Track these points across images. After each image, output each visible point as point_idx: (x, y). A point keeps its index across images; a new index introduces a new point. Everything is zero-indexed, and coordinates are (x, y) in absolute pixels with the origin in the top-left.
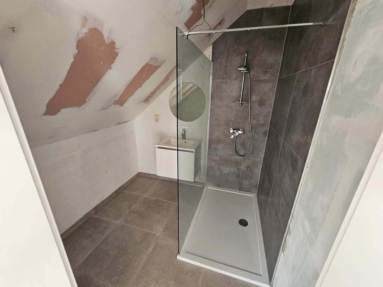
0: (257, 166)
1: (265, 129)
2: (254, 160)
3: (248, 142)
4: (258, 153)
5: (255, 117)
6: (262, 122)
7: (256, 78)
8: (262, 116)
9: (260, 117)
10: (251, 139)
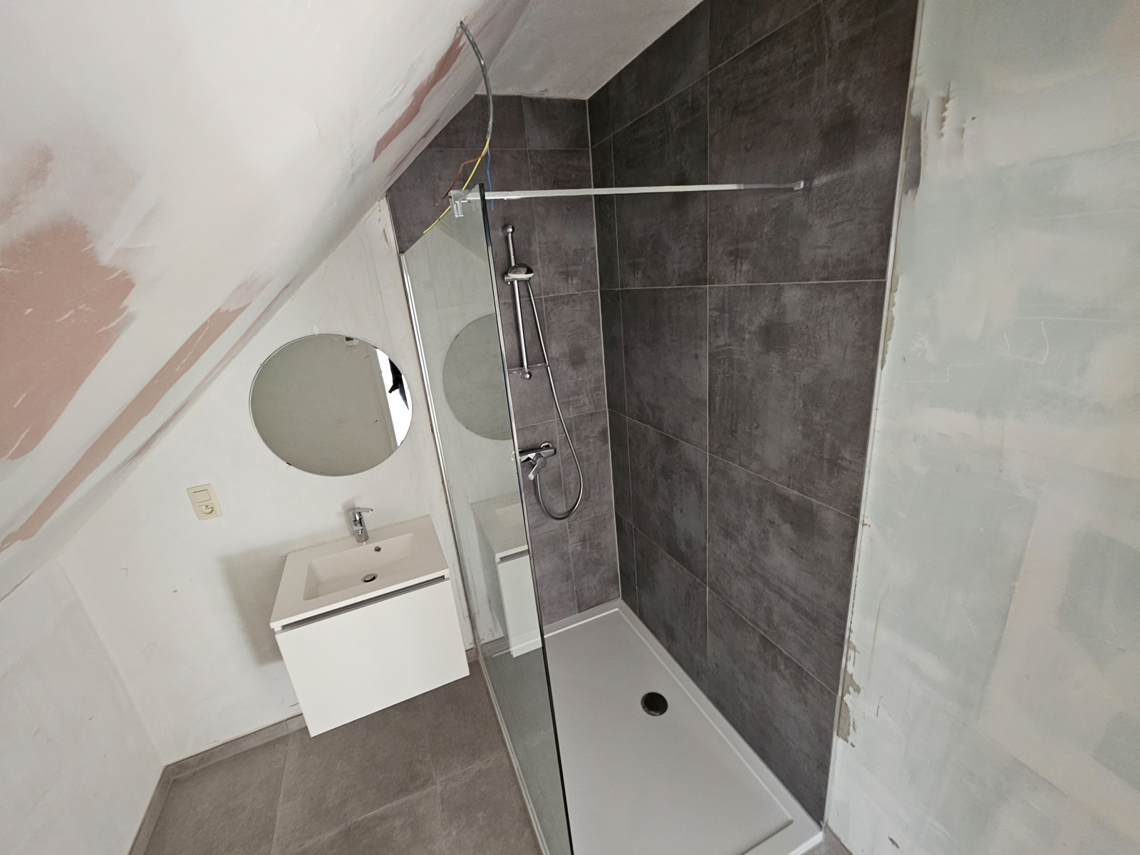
0: (605, 527)
1: (601, 424)
2: (595, 513)
3: (570, 473)
4: (600, 492)
5: (569, 401)
6: (588, 408)
7: (548, 294)
8: (585, 394)
9: (581, 396)
10: (574, 461)
